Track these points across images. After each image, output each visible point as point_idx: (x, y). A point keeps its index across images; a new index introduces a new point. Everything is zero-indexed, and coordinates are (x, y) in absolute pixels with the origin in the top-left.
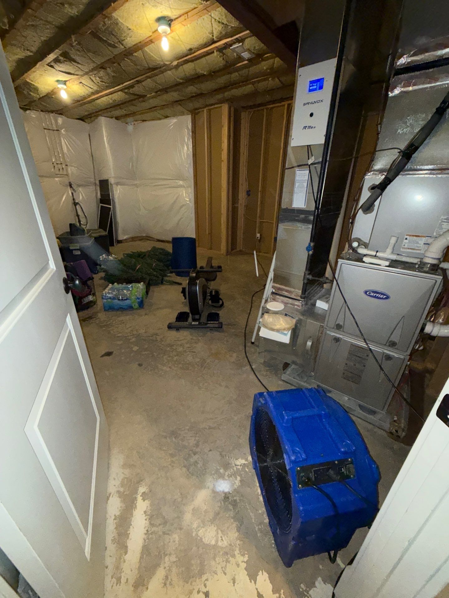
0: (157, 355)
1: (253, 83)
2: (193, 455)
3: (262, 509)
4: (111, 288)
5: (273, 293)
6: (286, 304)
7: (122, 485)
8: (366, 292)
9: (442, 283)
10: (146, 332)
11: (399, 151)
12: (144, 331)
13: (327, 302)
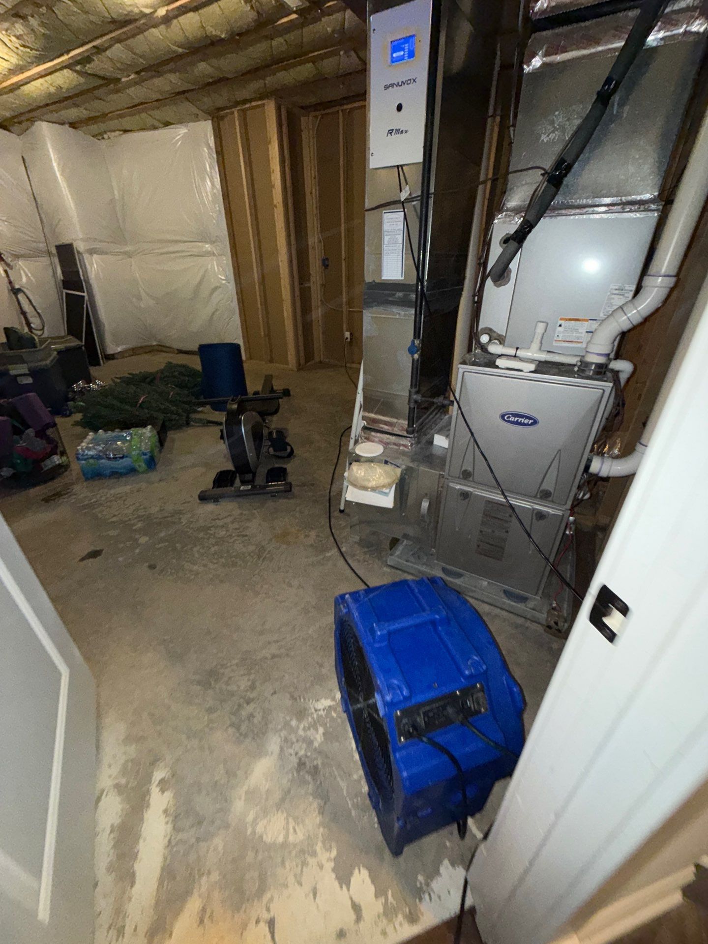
0: (182, 548)
1: (314, 61)
2: (245, 705)
3: (358, 773)
4: (93, 439)
5: (365, 428)
6: (386, 444)
7: (124, 771)
8: (503, 417)
9: (614, 392)
10: (161, 510)
11: (543, 172)
12: (157, 509)
13: (447, 436)
